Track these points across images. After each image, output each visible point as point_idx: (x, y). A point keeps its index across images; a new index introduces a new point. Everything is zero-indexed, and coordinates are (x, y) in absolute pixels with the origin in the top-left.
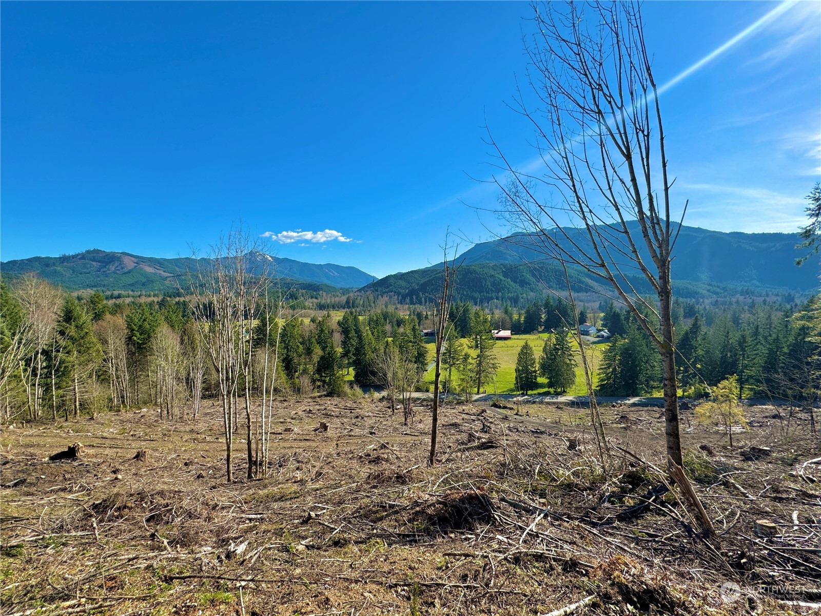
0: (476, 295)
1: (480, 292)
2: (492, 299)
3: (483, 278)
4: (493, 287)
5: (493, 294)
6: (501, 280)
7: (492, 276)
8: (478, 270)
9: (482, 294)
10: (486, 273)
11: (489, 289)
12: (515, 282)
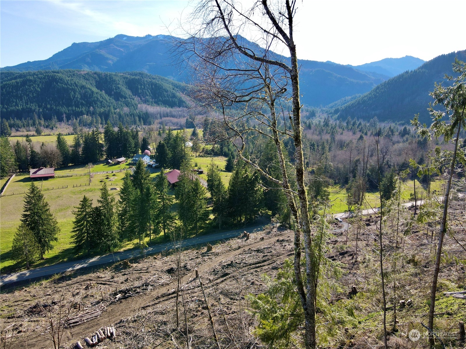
0: (64, 109)
1: (68, 106)
2: (82, 113)
3: (72, 89)
4: (84, 100)
5: (84, 109)
6: (93, 92)
7: (83, 87)
8: (67, 78)
9: (70, 108)
10: (75, 83)
11: (79, 102)
12: (110, 95)
